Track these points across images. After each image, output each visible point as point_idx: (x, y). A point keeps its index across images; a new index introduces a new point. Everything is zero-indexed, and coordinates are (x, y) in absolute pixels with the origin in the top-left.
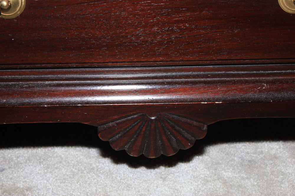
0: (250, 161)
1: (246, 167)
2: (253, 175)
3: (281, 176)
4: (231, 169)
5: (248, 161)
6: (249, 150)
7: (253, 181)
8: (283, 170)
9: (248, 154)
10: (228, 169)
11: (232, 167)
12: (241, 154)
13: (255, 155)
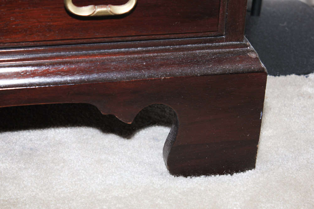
0: (31, 149)
1: (27, 156)
2: (33, 164)
3: (62, 164)
4: (9, 160)
5: (29, 149)
6: (33, 137)
7: (30, 171)
8: (66, 157)
9: (31, 141)
10: (5, 160)
11: (10, 158)
12: (23, 142)
13: (38, 142)
